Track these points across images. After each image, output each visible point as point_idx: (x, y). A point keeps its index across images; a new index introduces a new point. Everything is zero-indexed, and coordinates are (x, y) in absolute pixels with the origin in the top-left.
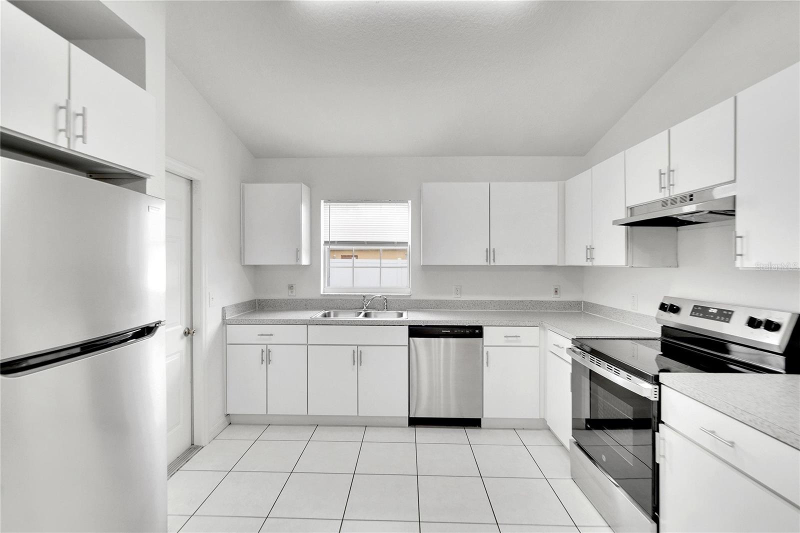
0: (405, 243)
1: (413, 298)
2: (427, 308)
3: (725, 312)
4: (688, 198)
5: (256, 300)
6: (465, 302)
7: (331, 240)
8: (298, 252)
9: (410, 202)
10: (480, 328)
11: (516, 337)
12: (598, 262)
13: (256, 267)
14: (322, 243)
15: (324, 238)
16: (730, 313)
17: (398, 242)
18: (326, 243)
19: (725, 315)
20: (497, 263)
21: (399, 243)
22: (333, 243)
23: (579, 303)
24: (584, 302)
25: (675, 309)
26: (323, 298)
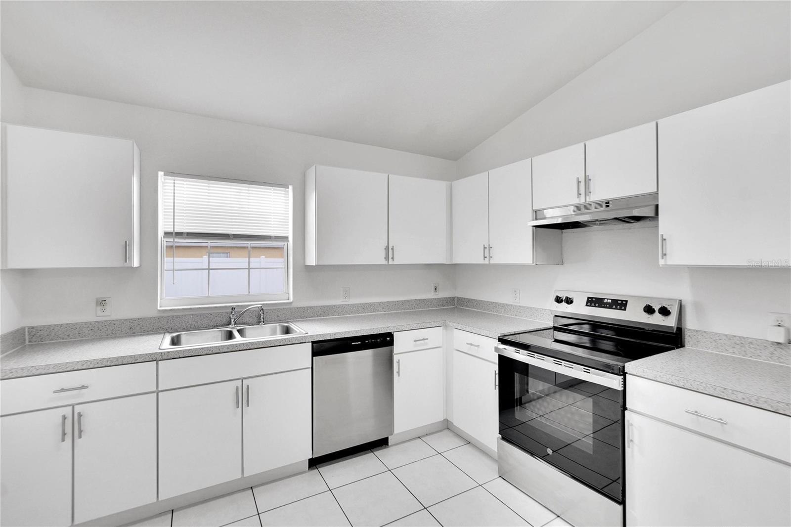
0: (286, 238)
1: (295, 305)
2: (312, 317)
3: (619, 302)
4: (604, 205)
5: (24, 328)
6: (354, 305)
7: (176, 230)
8: (126, 248)
9: (291, 187)
10: (390, 335)
11: (424, 339)
12: (495, 260)
13: (25, 273)
14: (161, 234)
15: (163, 225)
16: (624, 302)
17: (275, 236)
18: (167, 234)
19: (620, 304)
20: (396, 262)
21: (277, 238)
22: (179, 234)
23: (453, 299)
24: (457, 297)
25: (569, 301)
26: (162, 315)
